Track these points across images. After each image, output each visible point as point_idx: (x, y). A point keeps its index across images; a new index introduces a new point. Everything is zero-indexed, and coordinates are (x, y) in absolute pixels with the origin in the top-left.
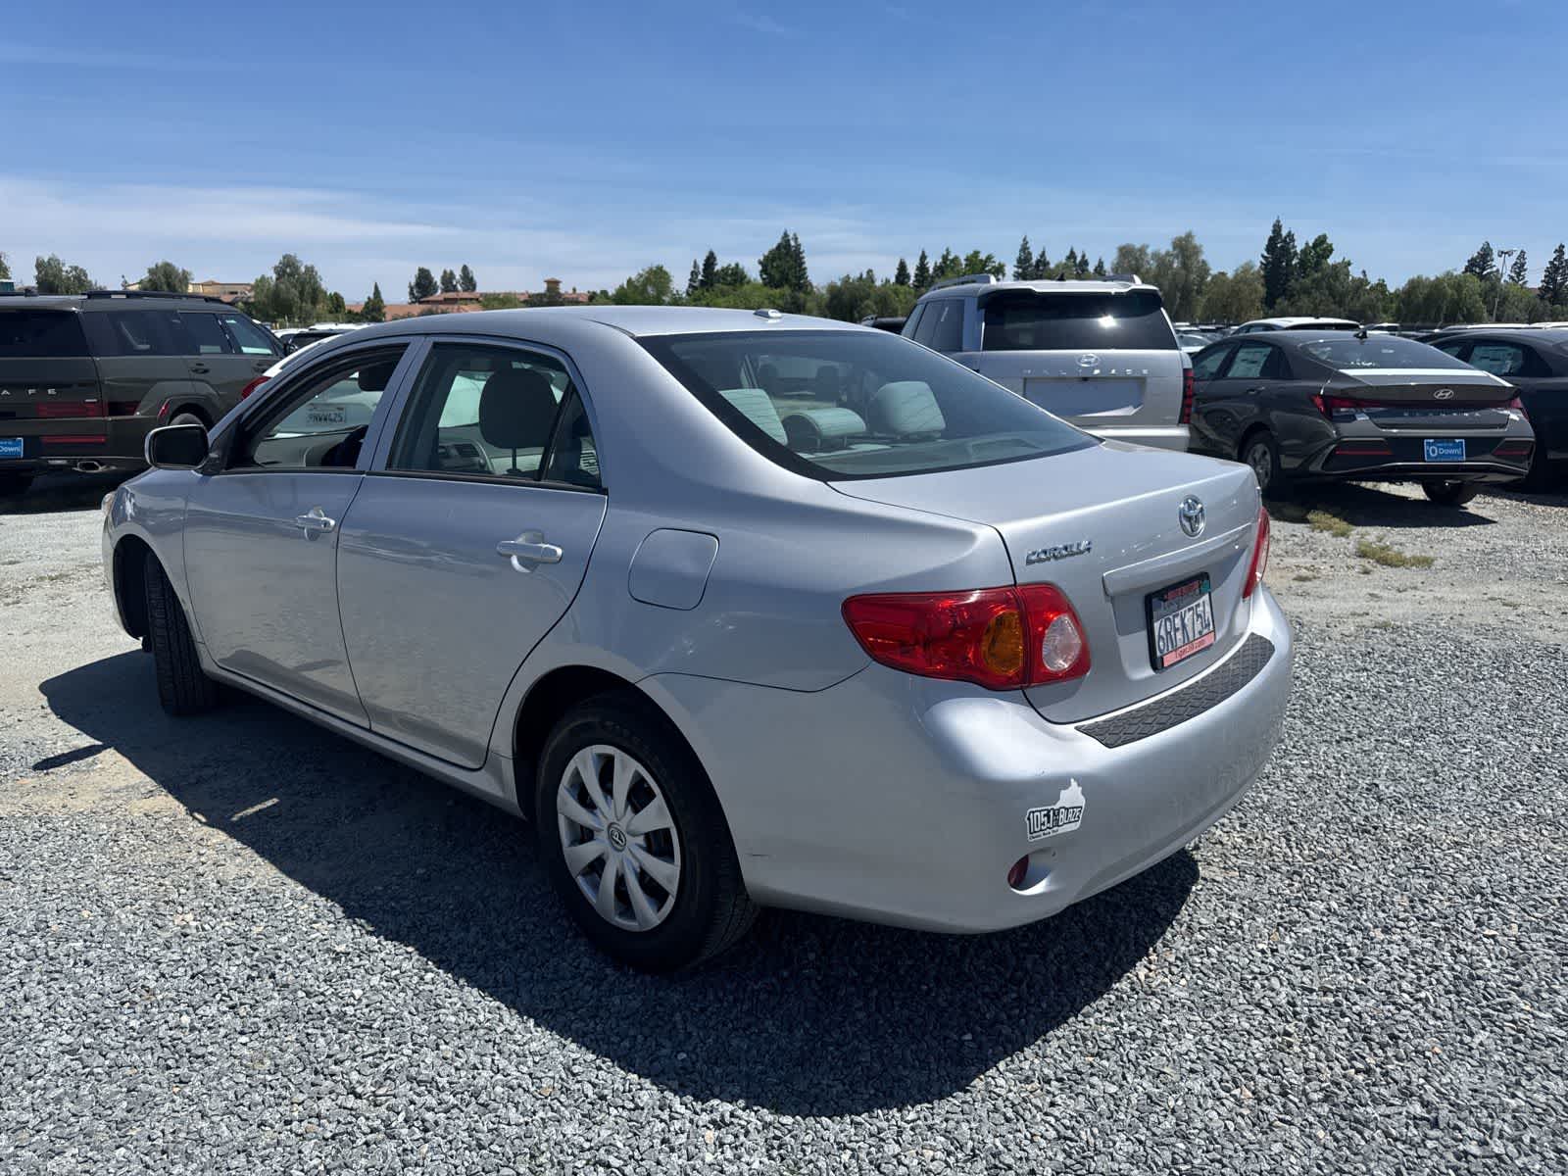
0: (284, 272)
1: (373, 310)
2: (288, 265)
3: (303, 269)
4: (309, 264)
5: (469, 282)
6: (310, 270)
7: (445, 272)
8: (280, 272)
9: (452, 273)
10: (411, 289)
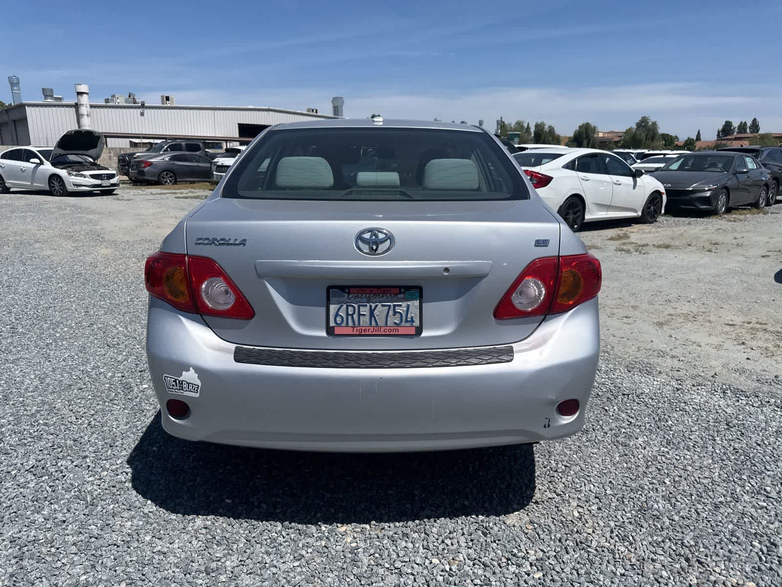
0: (641, 125)
1: (690, 144)
2: (643, 122)
3: (650, 123)
4: (654, 121)
5: (755, 126)
6: (654, 124)
7: (741, 123)
8: (639, 125)
9: (745, 123)
10: (719, 132)
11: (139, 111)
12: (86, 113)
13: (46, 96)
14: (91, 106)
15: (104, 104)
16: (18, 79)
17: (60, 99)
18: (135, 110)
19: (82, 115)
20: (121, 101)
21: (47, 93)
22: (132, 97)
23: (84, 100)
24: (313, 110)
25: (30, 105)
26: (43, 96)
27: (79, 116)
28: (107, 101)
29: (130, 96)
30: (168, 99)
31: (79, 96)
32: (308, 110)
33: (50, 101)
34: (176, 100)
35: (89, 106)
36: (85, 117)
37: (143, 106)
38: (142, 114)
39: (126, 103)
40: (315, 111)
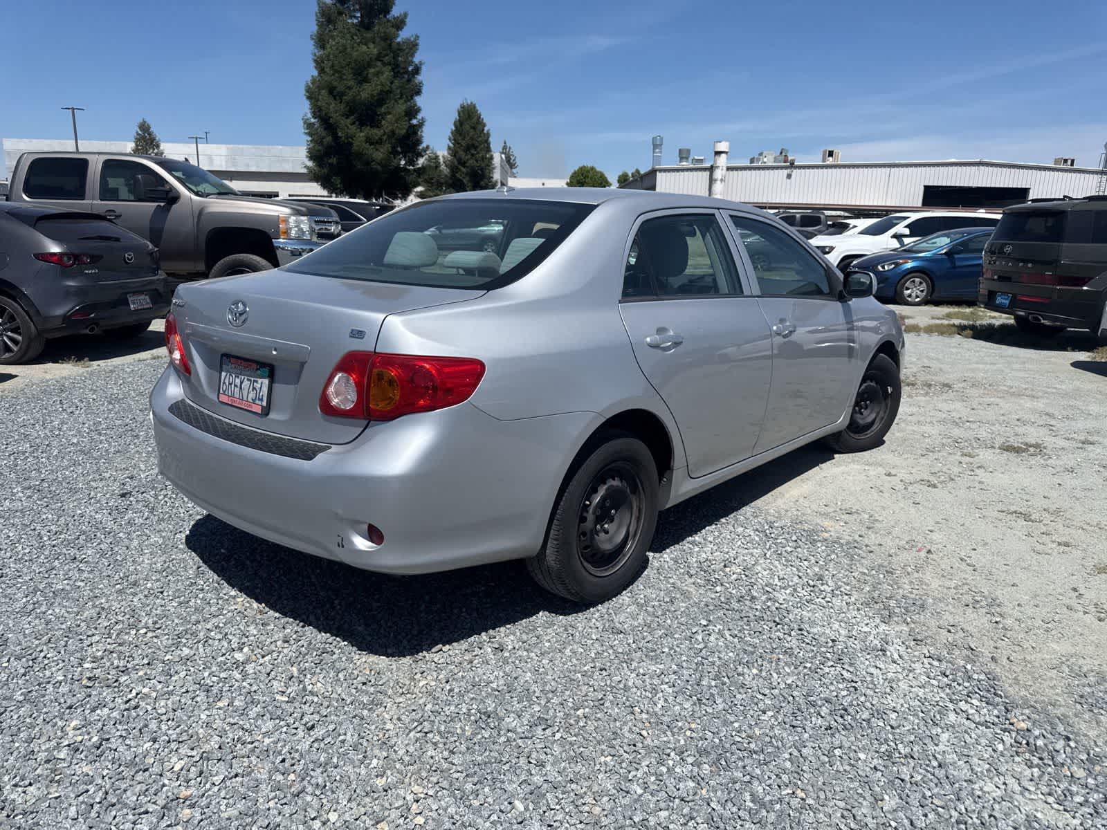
11: (786, 172)
12: (720, 178)
13: (681, 159)
14: (728, 169)
15: (749, 164)
16: (662, 139)
17: (701, 161)
18: (780, 171)
19: (716, 180)
20: (769, 160)
21: (684, 154)
22: (783, 154)
23: (722, 161)
24: (1066, 161)
25: (661, 171)
26: (679, 159)
27: (712, 181)
28: (752, 161)
29: (781, 153)
30: (831, 154)
31: (717, 157)
32: (1057, 162)
33: (685, 164)
34: (842, 156)
35: (725, 168)
36: (719, 182)
37: (792, 165)
38: (789, 176)
39: (775, 162)
40: (1069, 162)
